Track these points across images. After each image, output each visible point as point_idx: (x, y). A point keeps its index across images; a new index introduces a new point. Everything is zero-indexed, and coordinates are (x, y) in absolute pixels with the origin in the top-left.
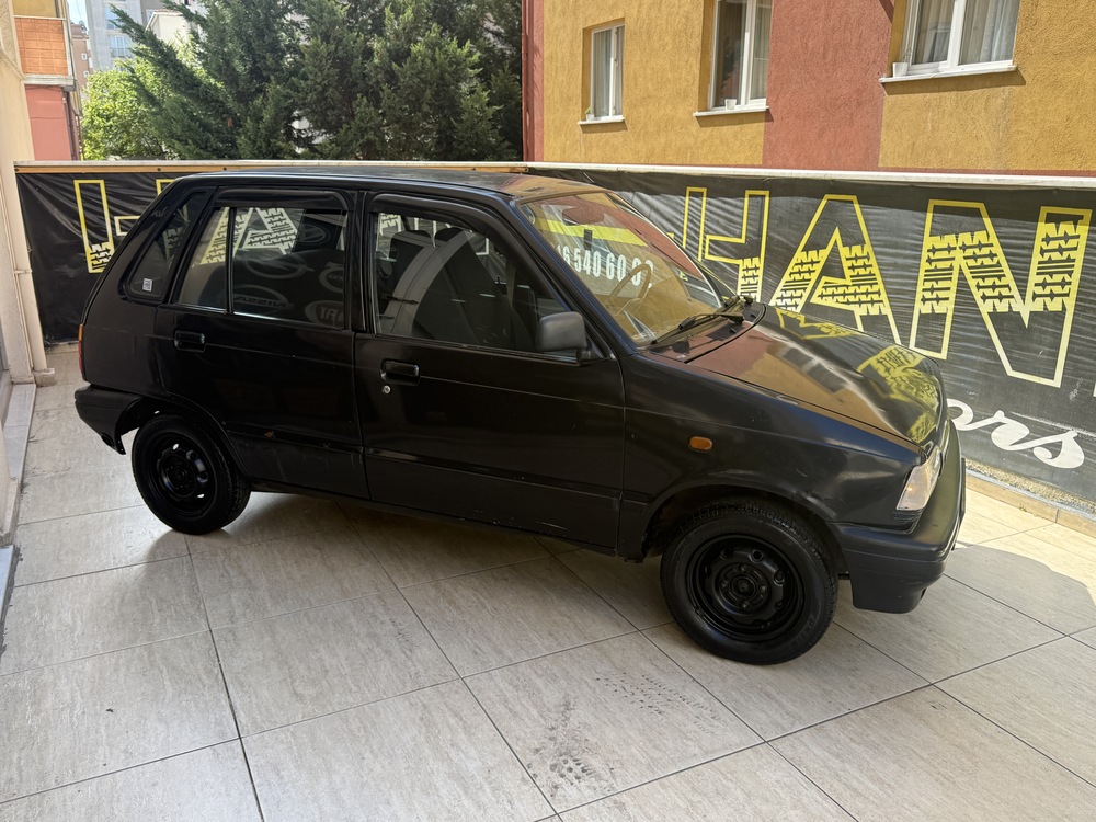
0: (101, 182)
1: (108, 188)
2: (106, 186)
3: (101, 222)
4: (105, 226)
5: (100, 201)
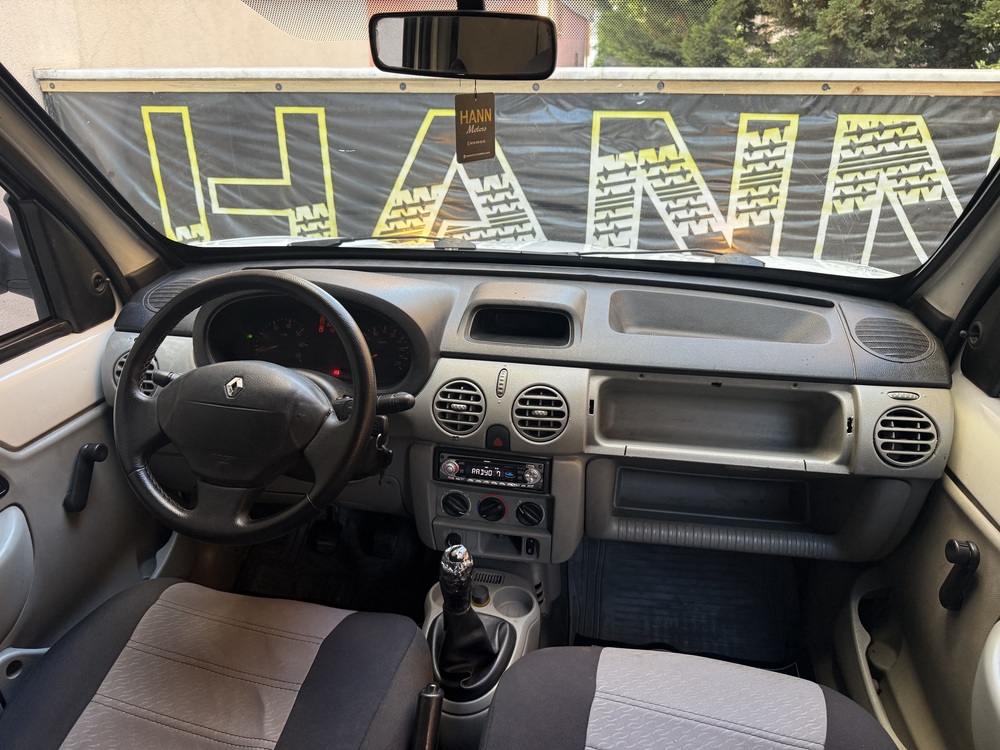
0: (184, 112)
1: (195, 124)
2: (191, 120)
3: (188, 187)
4: (194, 196)
5: (186, 148)
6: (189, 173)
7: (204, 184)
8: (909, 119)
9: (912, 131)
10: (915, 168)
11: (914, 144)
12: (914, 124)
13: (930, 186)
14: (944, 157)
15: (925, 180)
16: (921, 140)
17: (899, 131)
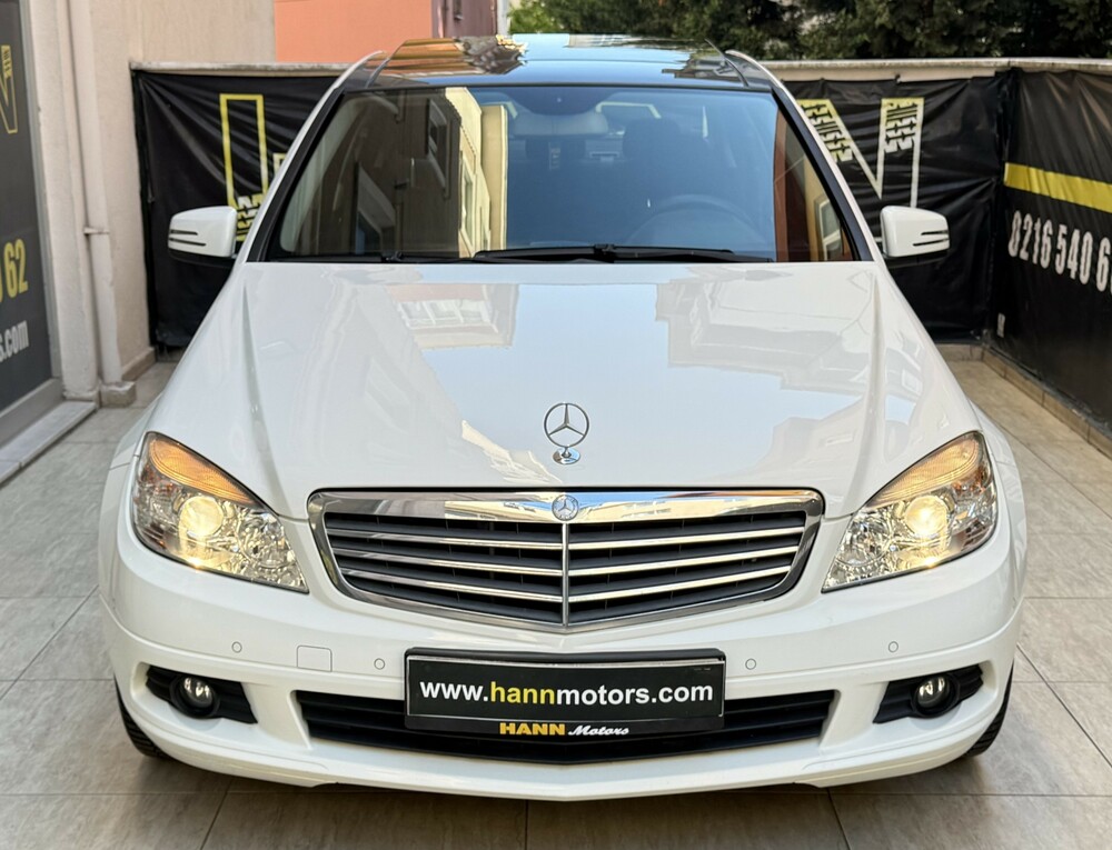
0: (259, 99)
1: (268, 109)
2: (265, 106)
3: (254, 162)
4: (260, 169)
5: (256, 128)
6: (258, 151)
7: (270, 159)
8: (820, 102)
9: (823, 111)
10: (831, 137)
11: (826, 120)
12: (824, 106)
13: (843, 149)
14: (849, 127)
15: (839, 145)
16: (831, 116)
17: (816, 111)
